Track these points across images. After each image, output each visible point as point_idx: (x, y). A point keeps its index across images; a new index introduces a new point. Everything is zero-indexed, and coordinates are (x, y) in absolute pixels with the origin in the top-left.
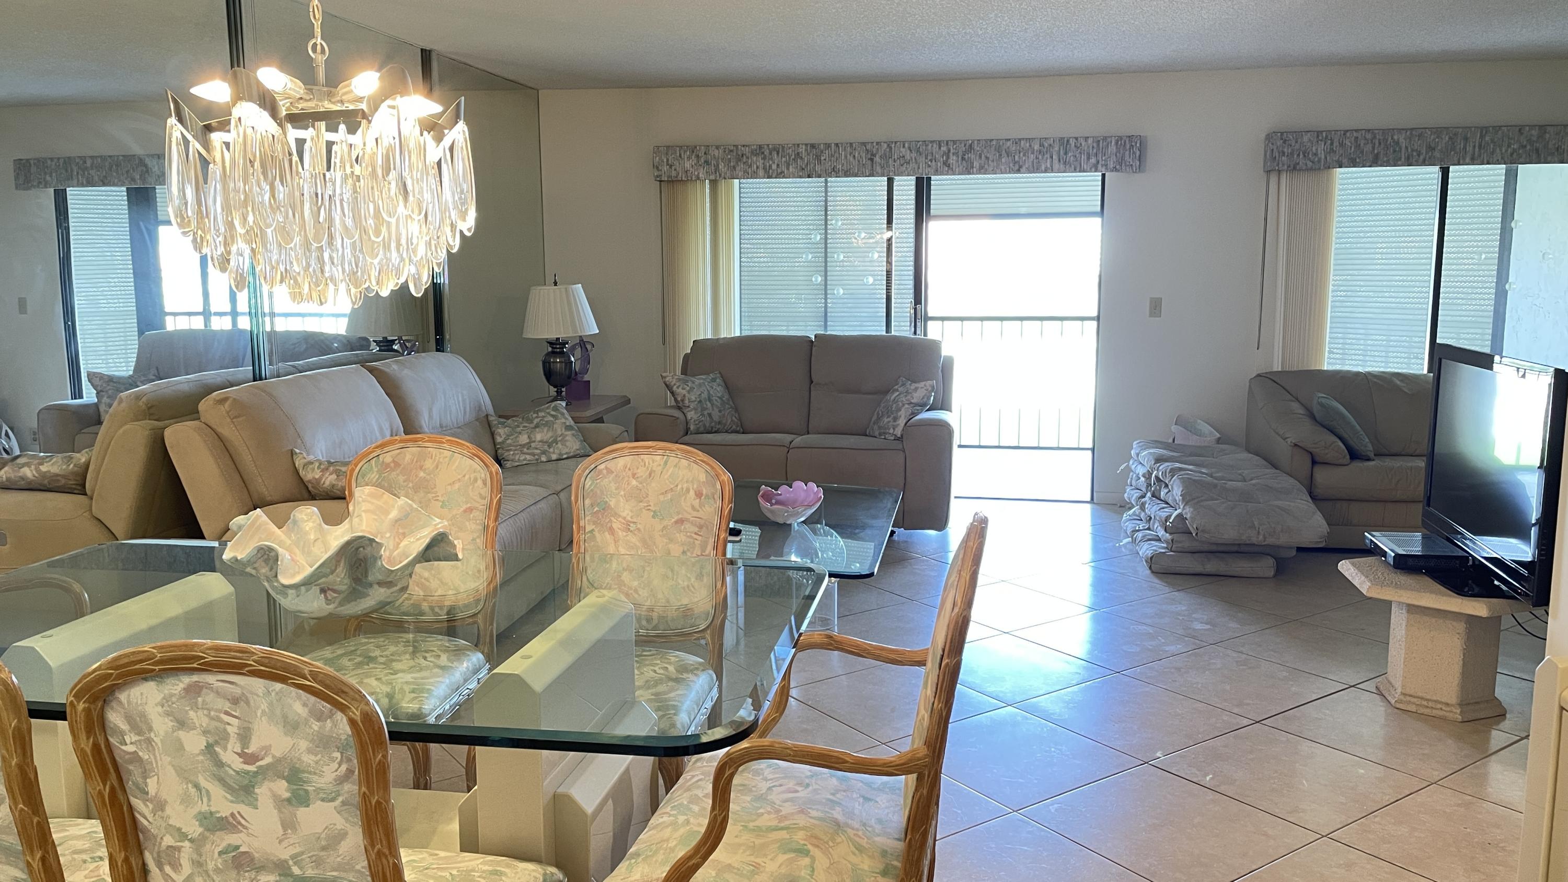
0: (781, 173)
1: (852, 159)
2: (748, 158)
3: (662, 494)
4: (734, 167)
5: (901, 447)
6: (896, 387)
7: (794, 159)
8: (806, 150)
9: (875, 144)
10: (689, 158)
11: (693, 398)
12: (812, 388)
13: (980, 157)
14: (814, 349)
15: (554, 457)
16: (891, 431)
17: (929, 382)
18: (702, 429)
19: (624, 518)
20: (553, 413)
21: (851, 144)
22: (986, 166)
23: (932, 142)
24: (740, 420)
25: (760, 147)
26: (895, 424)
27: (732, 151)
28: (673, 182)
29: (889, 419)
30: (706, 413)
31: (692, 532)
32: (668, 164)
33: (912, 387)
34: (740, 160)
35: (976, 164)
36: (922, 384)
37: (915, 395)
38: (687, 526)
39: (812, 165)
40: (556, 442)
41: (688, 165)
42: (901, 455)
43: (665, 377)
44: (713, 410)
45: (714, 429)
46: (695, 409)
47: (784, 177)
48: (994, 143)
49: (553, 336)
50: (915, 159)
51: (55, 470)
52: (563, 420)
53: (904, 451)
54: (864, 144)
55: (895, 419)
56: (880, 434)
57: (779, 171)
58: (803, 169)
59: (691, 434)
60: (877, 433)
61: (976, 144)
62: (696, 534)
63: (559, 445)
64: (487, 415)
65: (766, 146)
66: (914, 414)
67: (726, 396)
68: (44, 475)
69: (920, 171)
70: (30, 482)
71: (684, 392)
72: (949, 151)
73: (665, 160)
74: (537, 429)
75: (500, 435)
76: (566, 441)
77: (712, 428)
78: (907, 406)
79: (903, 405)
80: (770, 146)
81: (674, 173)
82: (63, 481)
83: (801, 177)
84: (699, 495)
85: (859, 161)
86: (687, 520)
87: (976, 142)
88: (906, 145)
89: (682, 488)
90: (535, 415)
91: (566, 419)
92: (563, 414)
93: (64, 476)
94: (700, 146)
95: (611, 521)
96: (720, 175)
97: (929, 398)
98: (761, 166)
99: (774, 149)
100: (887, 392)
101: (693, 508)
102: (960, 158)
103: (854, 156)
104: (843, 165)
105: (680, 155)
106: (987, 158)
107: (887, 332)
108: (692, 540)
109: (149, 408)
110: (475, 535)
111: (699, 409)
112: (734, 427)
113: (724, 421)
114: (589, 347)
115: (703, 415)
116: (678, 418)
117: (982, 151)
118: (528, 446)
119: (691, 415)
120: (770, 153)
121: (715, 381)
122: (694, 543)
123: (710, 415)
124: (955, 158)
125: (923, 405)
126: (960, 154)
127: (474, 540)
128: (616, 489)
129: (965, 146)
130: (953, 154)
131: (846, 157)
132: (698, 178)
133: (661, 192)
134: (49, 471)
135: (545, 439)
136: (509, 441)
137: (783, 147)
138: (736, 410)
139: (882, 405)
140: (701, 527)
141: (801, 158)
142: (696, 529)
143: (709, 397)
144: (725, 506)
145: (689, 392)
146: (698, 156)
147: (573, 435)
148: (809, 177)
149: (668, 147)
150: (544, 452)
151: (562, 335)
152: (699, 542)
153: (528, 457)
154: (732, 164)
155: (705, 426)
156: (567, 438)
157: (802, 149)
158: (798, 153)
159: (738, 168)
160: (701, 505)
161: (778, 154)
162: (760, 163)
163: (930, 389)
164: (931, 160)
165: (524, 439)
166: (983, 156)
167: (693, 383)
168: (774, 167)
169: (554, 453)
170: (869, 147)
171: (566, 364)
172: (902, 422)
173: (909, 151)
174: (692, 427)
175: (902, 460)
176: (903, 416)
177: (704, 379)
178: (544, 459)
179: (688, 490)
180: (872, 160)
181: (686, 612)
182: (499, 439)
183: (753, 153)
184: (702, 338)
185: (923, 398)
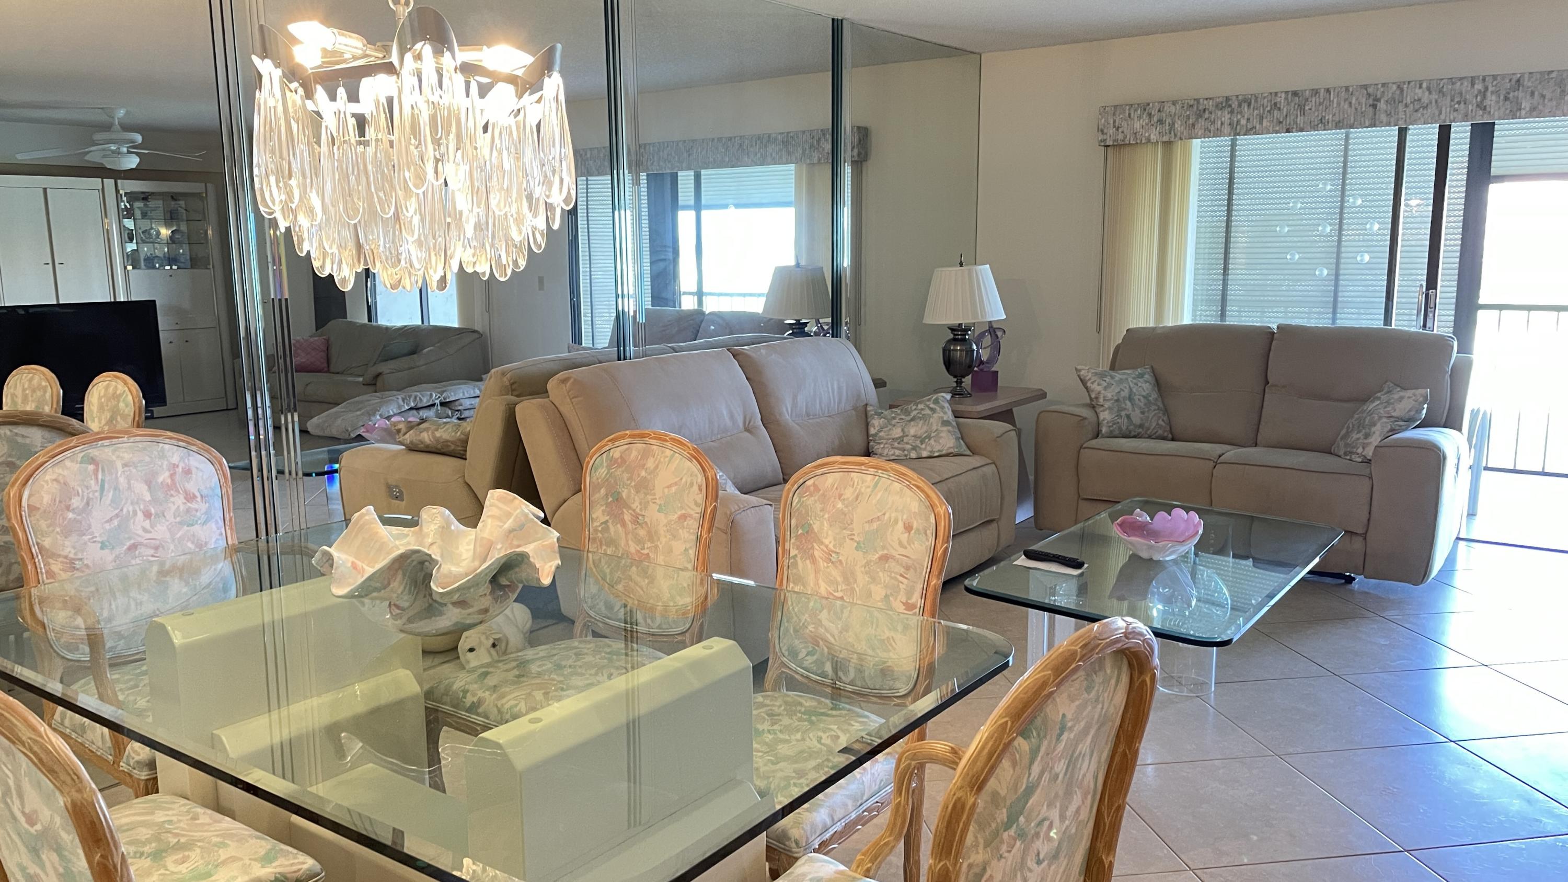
0: (1251, 129)
1: (1346, 106)
2: (1211, 113)
3: (868, 522)
4: (1193, 125)
5: (1368, 471)
6: (1379, 395)
7: (1269, 112)
8: (1286, 99)
9: (1380, 86)
10: (1140, 117)
11: (1109, 396)
12: (1267, 390)
13: (1532, 94)
14: (1274, 342)
15: (925, 454)
16: (1360, 450)
17: (1421, 391)
18: (1117, 433)
19: (827, 546)
20: (932, 406)
21: (1347, 88)
22: (1540, 107)
23: (1461, 79)
24: (1170, 424)
25: (1228, 99)
26: (1366, 441)
27: (1191, 106)
28: (1119, 146)
29: (1358, 436)
30: (1123, 413)
31: (896, 573)
32: (1114, 127)
33: (1396, 396)
34: (1201, 117)
35: (1526, 105)
36: (1409, 393)
37: (1399, 406)
38: (892, 564)
39: (1292, 117)
40: (929, 437)
41: (1137, 125)
42: (1367, 482)
43: (1080, 370)
44: (1134, 410)
45: (1133, 434)
46: (1110, 408)
47: (1255, 133)
48: (1554, 75)
49: (954, 321)
50: (1436, 101)
51: (446, 436)
52: (941, 414)
53: (1371, 478)
54: (1365, 87)
55: (1367, 436)
56: (1345, 454)
57: (1249, 127)
58: (1281, 123)
59: (1103, 437)
60: (1341, 453)
61: (1526, 79)
62: (901, 575)
63: (932, 442)
64: (866, 405)
65: (1234, 98)
66: (1393, 431)
67: (1154, 395)
68: (437, 440)
69: (1443, 117)
70: (428, 446)
71: (1099, 388)
72: (1486, 89)
73: (1112, 122)
74: (912, 423)
75: (874, 427)
76: (941, 437)
77: (1130, 432)
78: (1385, 420)
79: (1380, 418)
80: (1240, 97)
81: (1120, 137)
82: (453, 447)
83: (1277, 132)
84: (908, 528)
85: (1356, 109)
86: (893, 557)
87: (1526, 76)
88: (1424, 85)
89: (890, 518)
90: (914, 407)
91: (945, 413)
92: (942, 408)
93: (453, 442)
94: (1153, 103)
95: (813, 548)
96: (1175, 135)
97: (1419, 411)
98: (1227, 122)
99: (1245, 100)
100: (1365, 400)
101: (901, 544)
102: (1502, 97)
103: (1350, 103)
104: (1334, 115)
105: (1130, 114)
106: (1543, 96)
107: (1385, 325)
108: (896, 583)
109: (512, 384)
110: (688, 545)
111: (1116, 410)
112: (1160, 432)
113: (1147, 425)
114: (999, 334)
115: (1120, 416)
116: (1085, 419)
117: (1536, 87)
118: (900, 440)
119: (1105, 416)
120: (1240, 105)
121: (1142, 377)
122: (898, 586)
123: (1128, 417)
124: (1494, 98)
125: (1410, 420)
126: (1503, 93)
127: (686, 550)
128: (821, 511)
129: (1510, 80)
130: (1492, 93)
131: (1339, 104)
132: (1149, 140)
133: (1106, 159)
134: (441, 437)
135: (919, 434)
136: (881, 434)
137: (1256, 98)
138: (1166, 411)
139: (1356, 416)
140: (907, 568)
141: (1279, 109)
142: (902, 570)
143: (1130, 396)
144: (938, 546)
145: (1105, 388)
146: (1150, 115)
147: (949, 431)
148: (1288, 131)
149: (1115, 107)
150: (914, 448)
151: (964, 320)
152: (904, 586)
153: (897, 452)
154: (1191, 121)
155: (1120, 428)
156: (942, 435)
157: (1281, 99)
158: (1275, 104)
159: (1198, 126)
160: (910, 541)
161: (1249, 105)
162: (1226, 117)
163: (1421, 399)
164: (1459, 103)
165: (897, 432)
166: (1536, 93)
167: (1112, 377)
168: (1243, 122)
169: (925, 449)
170: (1370, 90)
171: (967, 352)
172: (1375, 440)
173: (1427, 93)
174: (1104, 430)
175: (1368, 490)
176: (1377, 433)
177: (1128, 374)
178: (913, 455)
179: (896, 521)
180: (1374, 106)
181: (885, 672)
182: (872, 431)
183: (1219, 107)
184: (1141, 325)
185: (1410, 411)
